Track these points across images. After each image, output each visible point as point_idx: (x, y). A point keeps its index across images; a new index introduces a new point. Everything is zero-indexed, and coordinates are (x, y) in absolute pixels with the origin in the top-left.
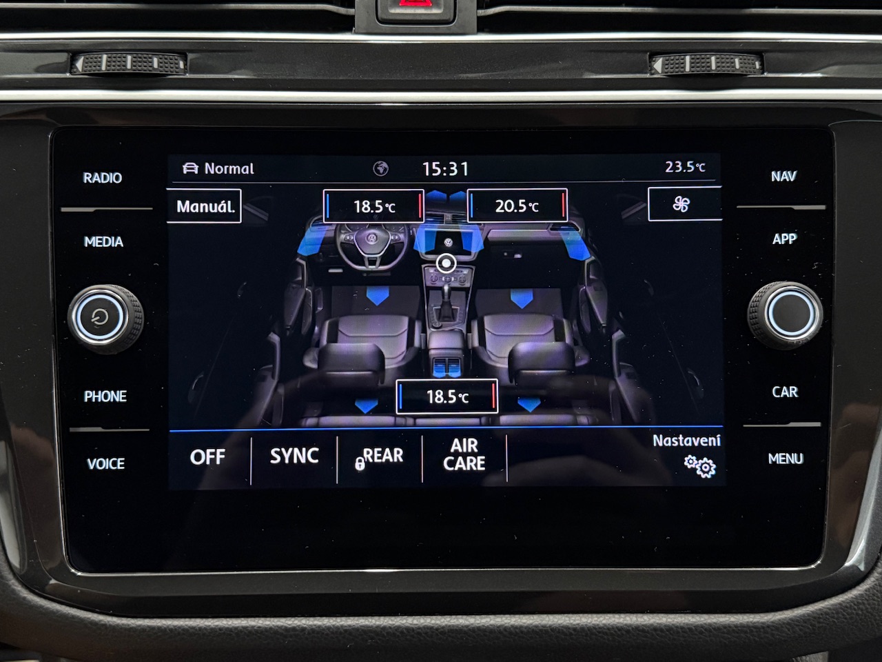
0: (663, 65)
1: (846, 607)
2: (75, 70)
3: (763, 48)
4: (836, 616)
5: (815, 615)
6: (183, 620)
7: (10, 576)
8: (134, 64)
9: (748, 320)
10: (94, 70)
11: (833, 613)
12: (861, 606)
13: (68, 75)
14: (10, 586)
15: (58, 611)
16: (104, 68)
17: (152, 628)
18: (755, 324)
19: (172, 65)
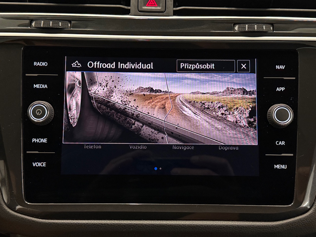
0: (238, 28)
1: (302, 220)
2: (32, 26)
3: (273, 22)
4: (298, 223)
5: (291, 223)
6: (65, 220)
7: (4, 204)
8: (53, 24)
9: (267, 117)
10: (38, 26)
11: (297, 222)
12: (307, 220)
13: (29, 28)
14: (3, 207)
15: (20, 217)
16: (42, 25)
17: (54, 223)
18: (269, 119)
19: (66, 25)
